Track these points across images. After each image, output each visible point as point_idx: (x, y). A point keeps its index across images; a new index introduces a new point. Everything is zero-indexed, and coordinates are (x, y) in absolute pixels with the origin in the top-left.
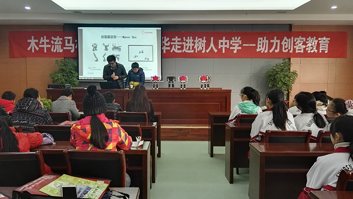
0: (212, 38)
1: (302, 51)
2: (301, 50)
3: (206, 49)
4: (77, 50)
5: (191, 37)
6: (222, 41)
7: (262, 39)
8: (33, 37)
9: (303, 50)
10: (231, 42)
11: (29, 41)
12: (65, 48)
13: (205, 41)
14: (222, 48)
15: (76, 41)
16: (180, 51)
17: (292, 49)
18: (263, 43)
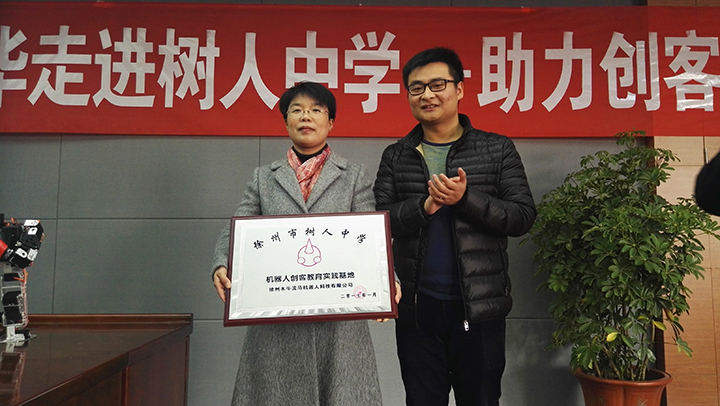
0: (251, 39)
1: (708, 105)
2: (700, 96)
5: (142, 32)
16: (81, 100)
17: (656, 94)
18: (509, 65)
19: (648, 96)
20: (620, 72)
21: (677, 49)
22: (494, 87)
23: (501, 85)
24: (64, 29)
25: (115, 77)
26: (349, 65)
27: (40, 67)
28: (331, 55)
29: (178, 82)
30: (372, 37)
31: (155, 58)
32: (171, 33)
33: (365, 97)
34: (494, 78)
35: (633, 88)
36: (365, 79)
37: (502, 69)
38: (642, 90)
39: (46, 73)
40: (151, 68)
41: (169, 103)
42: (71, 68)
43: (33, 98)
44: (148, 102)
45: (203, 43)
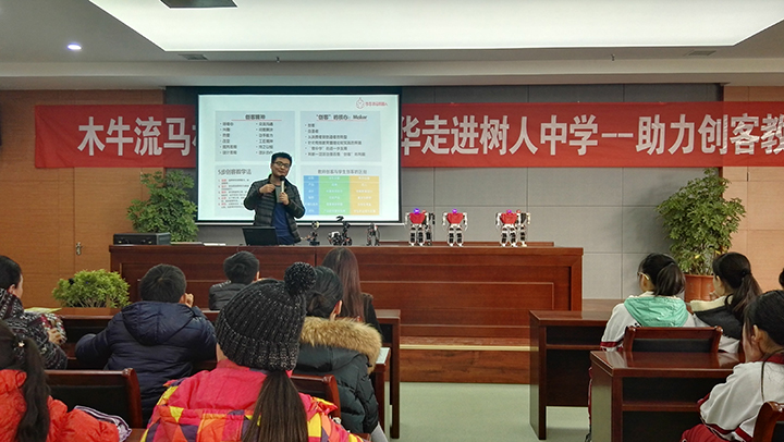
0: (524, 119)
1: (751, 151)
2: (748, 147)
3: (510, 144)
4: (194, 150)
5: (472, 117)
6: (548, 126)
7: (648, 119)
8: (91, 119)
9: (752, 146)
10: (572, 127)
11: (82, 128)
12: (166, 145)
13: (505, 126)
14: (548, 142)
15: (194, 128)
16: (446, 151)
17: (725, 147)
18: (652, 130)
19: (721, 147)
20: (708, 135)
21: (737, 123)
22: (644, 142)
23: (648, 141)
24: (437, 117)
25: (460, 140)
26: (572, 131)
27: (426, 136)
28: (563, 126)
29: (489, 141)
30: (584, 118)
31: (479, 130)
32: (486, 117)
33: (580, 147)
34: (644, 137)
35: (714, 143)
36: (580, 138)
37: (649, 133)
38: (719, 144)
39: (429, 138)
40: (477, 135)
41: (485, 152)
42: (441, 136)
43: (424, 151)
44: (476, 151)
45: (501, 122)
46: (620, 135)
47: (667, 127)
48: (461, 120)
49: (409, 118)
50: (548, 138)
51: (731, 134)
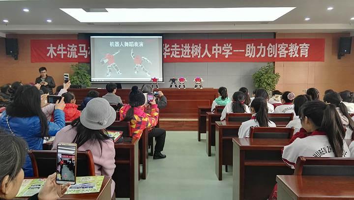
0: (206, 45)
1: (285, 56)
3: (201, 54)
4: (89, 56)
5: (188, 44)
6: (215, 47)
7: (250, 45)
8: (51, 45)
9: (285, 54)
10: (223, 48)
11: (48, 48)
12: (79, 54)
13: (200, 48)
15: (89, 48)
16: (179, 57)
17: (276, 55)
20: (270, 50)
21: (280, 46)
22: (248, 53)
23: (250, 52)
24: (176, 44)
25: (184, 52)
28: (220, 47)
29: (194, 53)
30: (227, 44)
31: (191, 49)
32: (193, 44)
33: (226, 55)
34: (248, 51)
35: (272, 53)
36: (226, 52)
37: (250, 50)
38: (274, 54)
39: (173, 52)
40: (190, 51)
41: (193, 57)
42: (177, 51)
43: (171, 56)
44: (190, 57)
45: (198, 46)
46: (240, 51)
47: (256, 47)
48: (184, 45)
49: (166, 44)
50: (215, 52)
51: (278, 50)
